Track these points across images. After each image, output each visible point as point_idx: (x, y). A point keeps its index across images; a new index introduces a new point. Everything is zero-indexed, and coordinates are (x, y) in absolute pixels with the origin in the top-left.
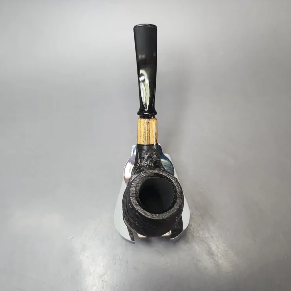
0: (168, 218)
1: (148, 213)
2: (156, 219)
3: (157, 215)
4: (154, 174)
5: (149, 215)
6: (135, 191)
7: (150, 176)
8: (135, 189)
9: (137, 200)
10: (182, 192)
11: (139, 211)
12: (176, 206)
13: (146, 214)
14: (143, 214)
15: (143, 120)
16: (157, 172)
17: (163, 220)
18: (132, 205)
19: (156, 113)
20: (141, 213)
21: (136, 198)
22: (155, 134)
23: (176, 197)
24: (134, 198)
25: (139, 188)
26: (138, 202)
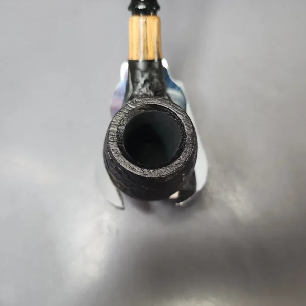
0: (168, 176)
1: (136, 168)
2: (150, 176)
3: (152, 171)
4: (150, 105)
5: (138, 171)
6: (117, 132)
7: (143, 108)
8: (116, 129)
9: (119, 147)
10: (194, 135)
11: (123, 165)
12: (183, 158)
13: (133, 169)
14: (128, 169)
15: (135, 19)
16: (155, 101)
17: (160, 179)
18: (112, 155)
19: (158, 7)
20: (125, 167)
21: (118, 143)
22: (157, 43)
23: (183, 143)
24: (115, 144)
25: (124, 128)
26: (121, 150)
